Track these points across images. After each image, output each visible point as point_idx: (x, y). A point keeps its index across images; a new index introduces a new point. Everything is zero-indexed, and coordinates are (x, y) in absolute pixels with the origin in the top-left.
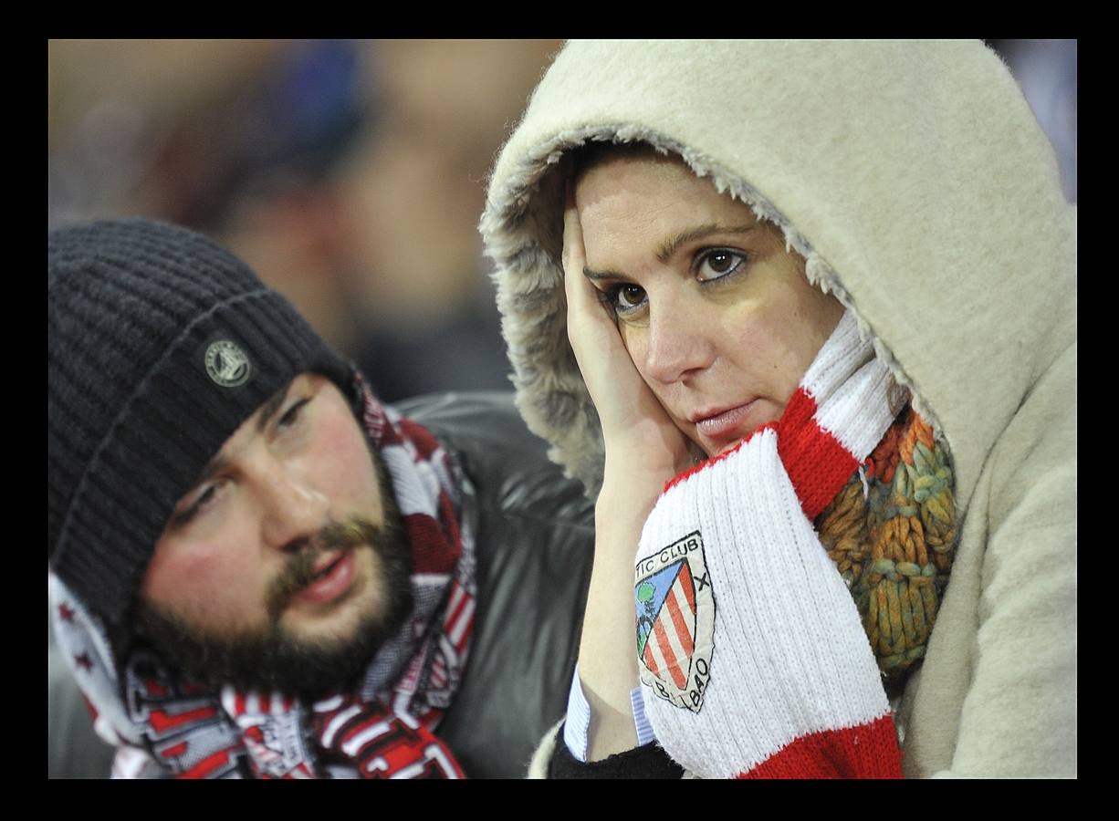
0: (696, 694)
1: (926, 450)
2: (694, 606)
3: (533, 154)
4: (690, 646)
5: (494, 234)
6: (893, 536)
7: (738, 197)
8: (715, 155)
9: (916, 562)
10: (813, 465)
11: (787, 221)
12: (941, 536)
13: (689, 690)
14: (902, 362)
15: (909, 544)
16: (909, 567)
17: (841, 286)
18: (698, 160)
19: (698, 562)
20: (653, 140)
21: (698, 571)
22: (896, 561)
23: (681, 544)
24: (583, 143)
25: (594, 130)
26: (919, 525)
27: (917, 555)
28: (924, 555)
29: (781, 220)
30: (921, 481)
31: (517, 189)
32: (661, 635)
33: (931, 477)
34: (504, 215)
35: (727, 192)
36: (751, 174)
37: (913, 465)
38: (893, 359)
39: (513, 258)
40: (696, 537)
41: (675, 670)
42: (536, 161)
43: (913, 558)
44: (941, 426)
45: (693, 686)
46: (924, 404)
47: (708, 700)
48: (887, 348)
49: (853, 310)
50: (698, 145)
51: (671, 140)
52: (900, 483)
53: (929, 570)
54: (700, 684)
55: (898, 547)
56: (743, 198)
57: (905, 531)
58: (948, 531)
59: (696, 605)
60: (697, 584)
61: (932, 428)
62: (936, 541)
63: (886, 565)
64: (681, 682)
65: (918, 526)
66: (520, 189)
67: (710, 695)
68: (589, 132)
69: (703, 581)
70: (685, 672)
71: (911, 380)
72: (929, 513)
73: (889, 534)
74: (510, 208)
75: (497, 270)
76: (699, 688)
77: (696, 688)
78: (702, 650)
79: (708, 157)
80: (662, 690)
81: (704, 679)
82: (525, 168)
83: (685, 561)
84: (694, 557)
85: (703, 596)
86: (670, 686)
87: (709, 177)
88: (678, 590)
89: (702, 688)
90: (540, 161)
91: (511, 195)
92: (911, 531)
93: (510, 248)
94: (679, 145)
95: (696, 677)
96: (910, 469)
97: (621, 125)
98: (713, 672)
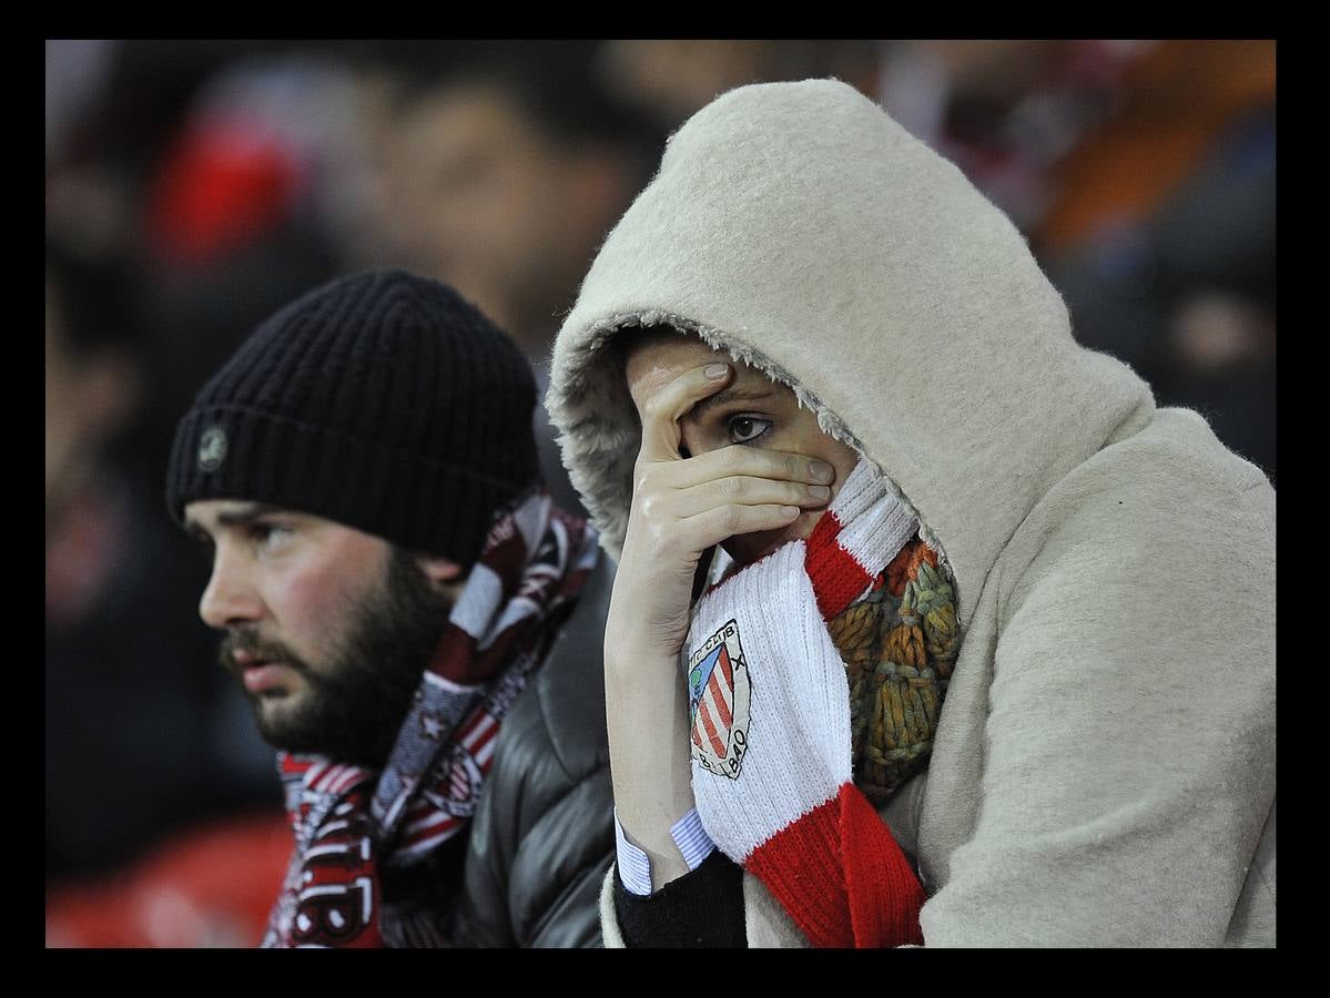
0: (735, 762)
1: (929, 569)
2: (732, 684)
3: (578, 342)
4: (728, 719)
5: (558, 410)
6: (897, 642)
7: (751, 364)
8: (727, 329)
9: (915, 666)
10: (829, 578)
11: (797, 382)
12: (941, 646)
13: (728, 758)
14: (909, 497)
15: (909, 650)
16: (908, 670)
17: (850, 434)
18: (711, 336)
19: (734, 645)
20: (672, 322)
21: (734, 653)
22: (898, 663)
23: (721, 633)
24: (616, 329)
25: (623, 318)
26: (920, 633)
27: (916, 659)
28: (922, 660)
29: (790, 381)
30: (923, 595)
31: (572, 371)
32: (705, 712)
33: (932, 593)
34: (566, 394)
35: (742, 360)
36: (760, 344)
37: (917, 581)
38: (901, 495)
39: (575, 428)
40: (732, 624)
41: (715, 741)
42: (582, 348)
43: (912, 661)
44: (945, 553)
45: (732, 754)
46: (929, 533)
47: (745, 768)
48: (895, 485)
49: (863, 454)
50: (711, 323)
51: (687, 320)
52: (907, 597)
53: (927, 673)
54: (738, 753)
55: (899, 651)
56: (756, 365)
57: (906, 638)
58: (948, 641)
59: (733, 683)
60: (734, 664)
61: (937, 555)
62: (936, 649)
63: (890, 667)
64: (721, 752)
65: (918, 634)
66: (574, 371)
67: (748, 762)
68: (618, 319)
69: (739, 662)
70: (725, 743)
71: (917, 512)
72: (930, 623)
73: (893, 641)
74: (569, 388)
75: (562, 435)
76: (737, 755)
77: (735, 757)
78: (739, 723)
79: (720, 332)
80: (704, 761)
81: (742, 748)
82: (574, 354)
83: (723, 645)
84: (731, 641)
85: (739, 675)
86: (712, 756)
87: (724, 350)
88: (718, 671)
89: (740, 756)
90: (584, 348)
91: (569, 378)
92: (912, 638)
93: (573, 420)
94: (695, 324)
95: (735, 746)
96: (914, 584)
97: (644, 312)
98: (750, 742)
